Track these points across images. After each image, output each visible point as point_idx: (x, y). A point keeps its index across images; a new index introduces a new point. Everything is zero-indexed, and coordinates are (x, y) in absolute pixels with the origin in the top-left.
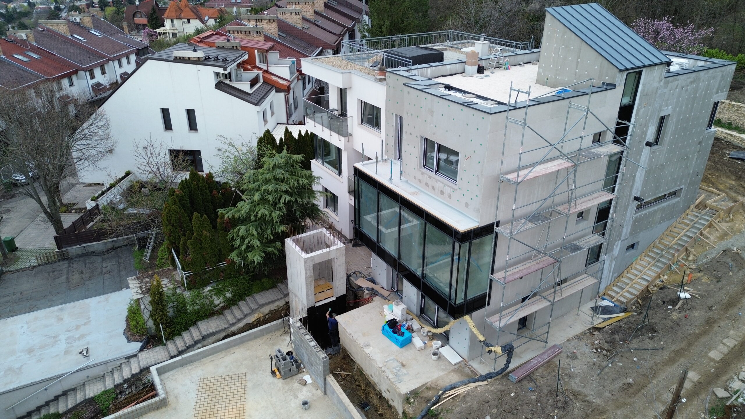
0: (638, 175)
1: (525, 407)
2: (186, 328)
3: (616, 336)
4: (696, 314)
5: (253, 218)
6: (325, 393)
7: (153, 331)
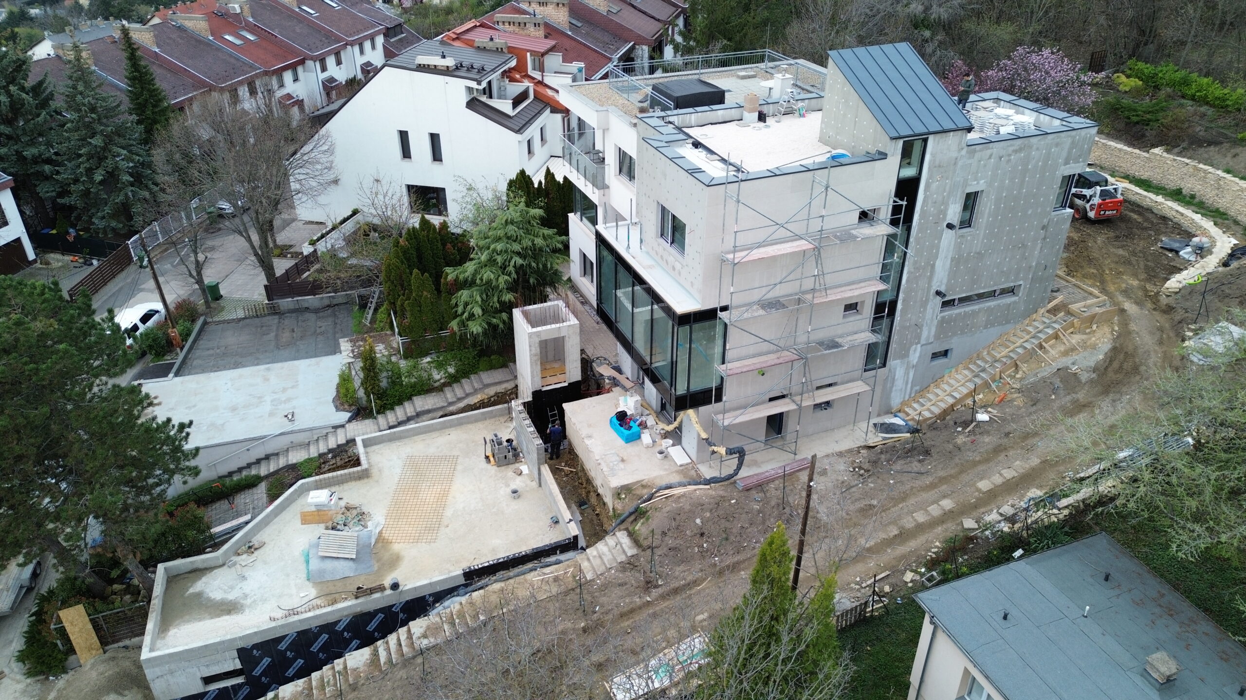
0: (939, 264)
1: (744, 515)
2: (400, 402)
3: (883, 456)
4: (987, 439)
5: (478, 281)
6: (540, 485)
7: (364, 403)
